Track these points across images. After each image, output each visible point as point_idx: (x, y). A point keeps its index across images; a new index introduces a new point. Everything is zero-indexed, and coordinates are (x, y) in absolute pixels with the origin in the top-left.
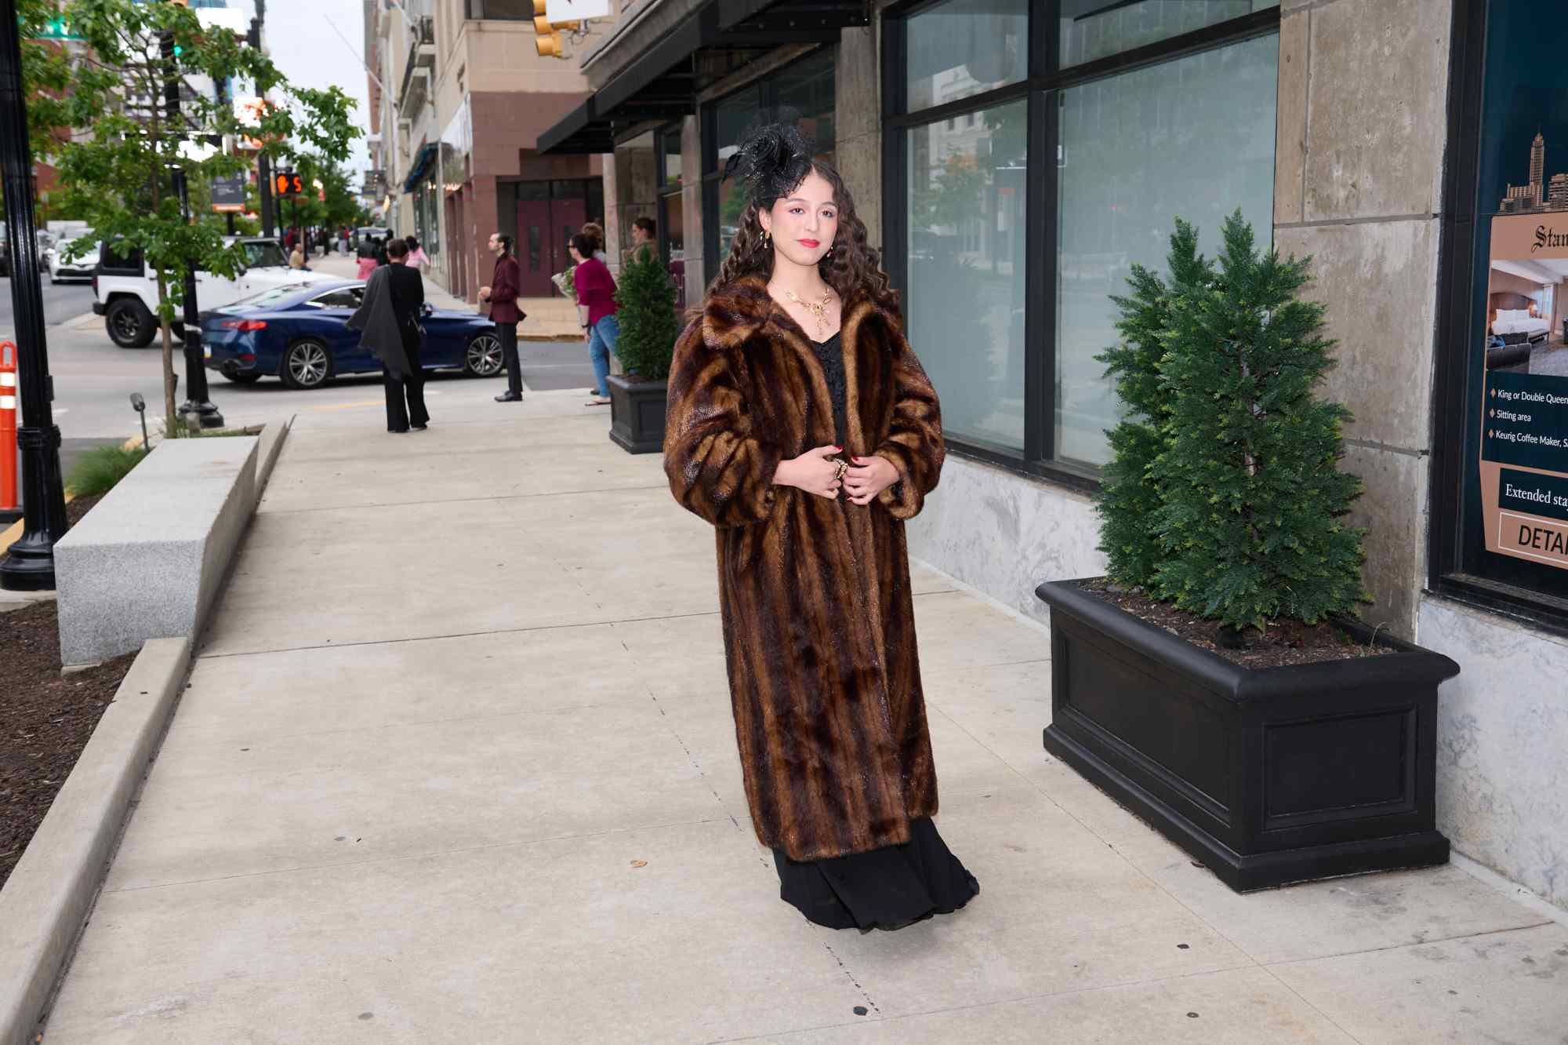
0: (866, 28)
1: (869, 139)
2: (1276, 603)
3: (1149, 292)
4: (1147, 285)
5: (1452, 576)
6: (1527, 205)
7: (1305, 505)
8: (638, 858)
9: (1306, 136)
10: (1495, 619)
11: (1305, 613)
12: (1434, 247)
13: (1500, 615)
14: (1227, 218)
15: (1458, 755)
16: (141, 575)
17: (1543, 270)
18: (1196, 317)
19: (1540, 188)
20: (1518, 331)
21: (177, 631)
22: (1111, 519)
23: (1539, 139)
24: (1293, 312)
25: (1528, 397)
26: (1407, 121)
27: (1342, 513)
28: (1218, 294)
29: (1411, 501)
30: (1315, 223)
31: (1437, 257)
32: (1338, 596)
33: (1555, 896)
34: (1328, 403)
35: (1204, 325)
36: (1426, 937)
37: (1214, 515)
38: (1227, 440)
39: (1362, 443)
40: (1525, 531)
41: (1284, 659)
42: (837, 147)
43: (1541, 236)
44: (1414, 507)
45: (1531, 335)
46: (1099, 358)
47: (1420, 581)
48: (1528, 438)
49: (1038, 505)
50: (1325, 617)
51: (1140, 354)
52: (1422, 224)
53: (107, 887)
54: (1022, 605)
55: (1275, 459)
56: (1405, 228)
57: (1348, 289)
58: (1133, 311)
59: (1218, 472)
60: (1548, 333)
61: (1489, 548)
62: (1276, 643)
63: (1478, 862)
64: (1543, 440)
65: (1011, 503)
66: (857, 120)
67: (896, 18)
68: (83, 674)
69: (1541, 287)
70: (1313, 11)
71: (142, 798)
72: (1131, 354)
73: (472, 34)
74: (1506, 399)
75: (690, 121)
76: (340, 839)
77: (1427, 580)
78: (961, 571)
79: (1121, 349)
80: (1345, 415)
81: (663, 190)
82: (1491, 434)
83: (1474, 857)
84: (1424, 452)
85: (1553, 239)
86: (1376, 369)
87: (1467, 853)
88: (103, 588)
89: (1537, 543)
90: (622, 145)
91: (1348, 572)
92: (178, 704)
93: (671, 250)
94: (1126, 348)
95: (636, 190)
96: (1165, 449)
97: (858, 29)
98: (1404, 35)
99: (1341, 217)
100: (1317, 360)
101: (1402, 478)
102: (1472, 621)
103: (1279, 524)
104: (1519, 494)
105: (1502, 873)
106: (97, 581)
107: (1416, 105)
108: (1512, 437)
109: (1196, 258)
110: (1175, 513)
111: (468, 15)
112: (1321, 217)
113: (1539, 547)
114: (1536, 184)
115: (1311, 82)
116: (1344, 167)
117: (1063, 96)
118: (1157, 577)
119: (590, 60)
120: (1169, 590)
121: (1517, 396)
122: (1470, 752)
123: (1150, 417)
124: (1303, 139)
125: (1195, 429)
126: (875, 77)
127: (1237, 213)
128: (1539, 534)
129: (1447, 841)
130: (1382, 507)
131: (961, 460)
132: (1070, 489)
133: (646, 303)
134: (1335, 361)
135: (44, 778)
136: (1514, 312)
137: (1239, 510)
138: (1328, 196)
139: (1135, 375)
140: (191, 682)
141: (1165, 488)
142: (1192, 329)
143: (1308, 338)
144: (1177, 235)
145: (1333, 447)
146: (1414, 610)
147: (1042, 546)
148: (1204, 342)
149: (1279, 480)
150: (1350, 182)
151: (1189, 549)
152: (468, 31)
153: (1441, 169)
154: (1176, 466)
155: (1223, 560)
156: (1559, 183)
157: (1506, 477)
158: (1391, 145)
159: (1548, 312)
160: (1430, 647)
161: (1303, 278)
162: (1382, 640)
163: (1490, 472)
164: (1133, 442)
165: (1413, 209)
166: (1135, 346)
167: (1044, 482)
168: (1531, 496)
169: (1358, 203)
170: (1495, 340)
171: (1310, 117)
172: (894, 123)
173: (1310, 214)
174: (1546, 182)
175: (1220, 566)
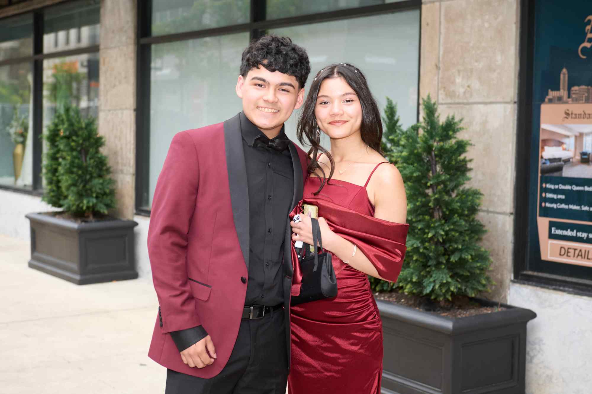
5: (525, 272)
6: (560, 99)
9: (439, 62)
10: (552, 291)
12: (515, 117)
13: (555, 289)
15: (532, 358)
17: (570, 130)
19: (566, 93)
20: (557, 157)
23: (564, 70)
25: (562, 187)
26: (499, 58)
29: (505, 237)
30: (445, 104)
31: (516, 121)
37: (427, 244)
40: (563, 249)
42: (102, 50)
43: (568, 114)
44: (507, 240)
45: (563, 159)
47: (509, 276)
48: (563, 206)
52: (509, 106)
56: (500, 108)
60: (572, 158)
61: (543, 258)
64: (571, 207)
66: (118, 36)
69: (568, 137)
70: (442, 3)
74: (551, 188)
77: (512, 275)
82: (543, 204)
84: (511, 214)
85: (573, 115)
86: (484, 174)
89: (569, 254)
98: (496, 18)
99: (461, 101)
100: (464, 168)
101: (500, 226)
102: (540, 293)
103: (460, 247)
104: (559, 232)
107: (503, 51)
108: (554, 206)
112: (449, 101)
113: (569, 256)
114: (564, 91)
115: (442, 36)
116: (463, 78)
121: (556, 187)
122: (539, 356)
124: (437, 63)
128: (570, 250)
134: (472, 169)
136: (554, 148)
138: (453, 91)
145: (473, 210)
146: (507, 290)
150: (467, 85)
156: (576, 90)
157: (552, 224)
158: (490, 69)
159: (572, 148)
161: (460, 128)
162: (502, 305)
163: (543, 223)
165: (503, 98)
168: (565, 233)
169: (471, 95)
170: (544, 161)
171: (441, 53)
172: (144, 41)
173: (443, 99)
174: (569, 90)
175: (428, 270)
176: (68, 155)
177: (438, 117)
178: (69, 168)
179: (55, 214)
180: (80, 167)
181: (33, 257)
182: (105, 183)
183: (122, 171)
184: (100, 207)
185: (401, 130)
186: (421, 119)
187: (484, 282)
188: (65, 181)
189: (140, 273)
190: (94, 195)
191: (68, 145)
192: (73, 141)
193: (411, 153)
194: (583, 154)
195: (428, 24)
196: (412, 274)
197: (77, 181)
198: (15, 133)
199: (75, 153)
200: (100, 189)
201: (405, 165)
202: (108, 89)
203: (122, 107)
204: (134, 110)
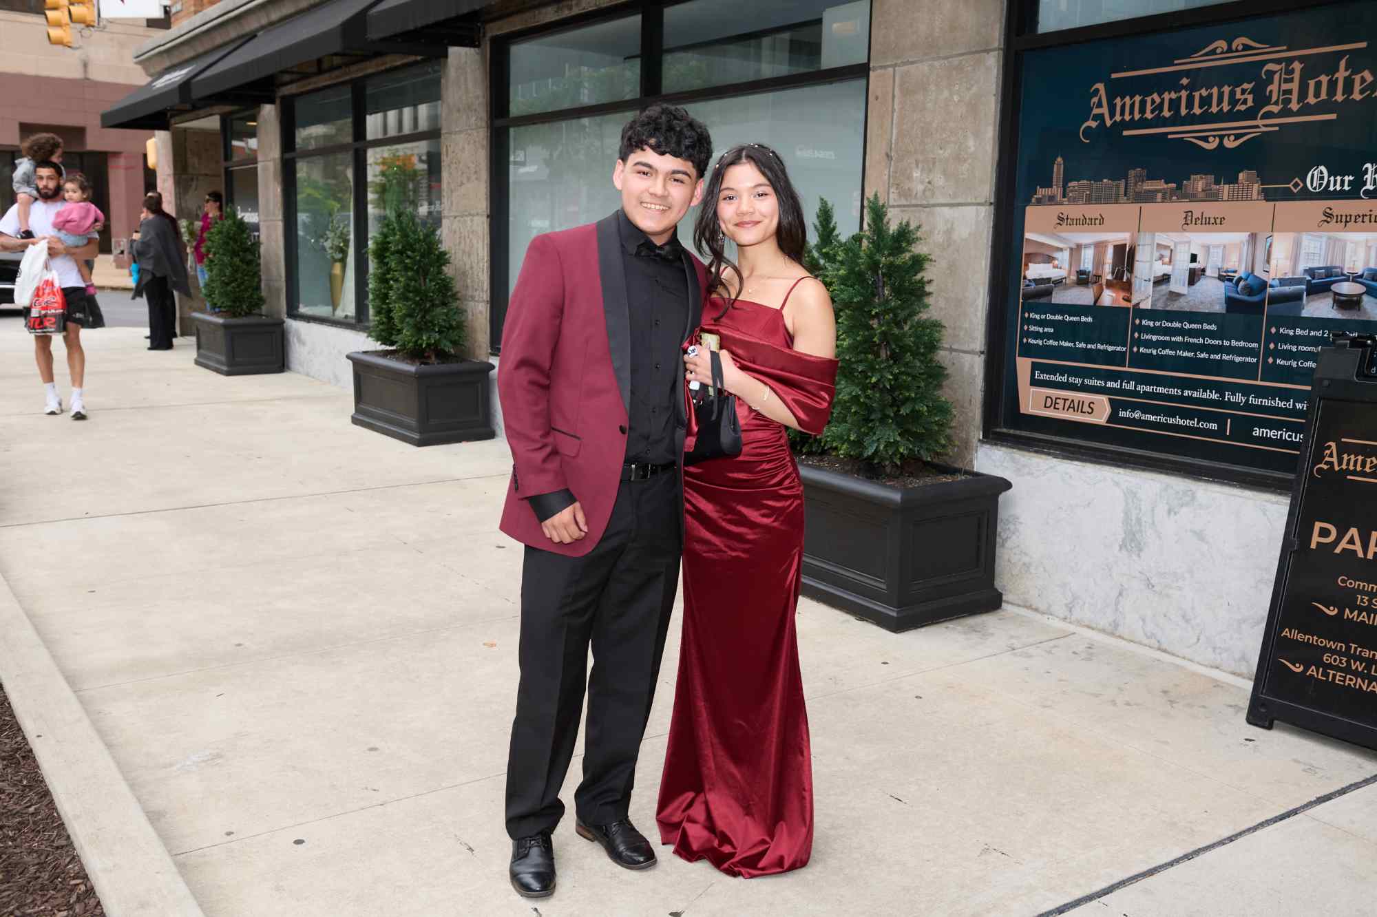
0: (476, 49)
1: (478, 132)
6: (1051, 200)
9: (891, 149)
10: (1031, 454)
12: (990, 224)
13: (1036, 452)
15: (1005, 540)
17: (1063, 240)
19: (1060, 190)
20: (1045, 277)
23: (1059, 159)
24: (913, 259)
25: (1051, 317)
26: (971, 143)
29: (973, 383)
30: (899, 206)
31: (992, 230)
33: (1073, 618)
36: (1014, 647)
37: (869, 391)
40: (1049, 400)
42: (444, 136)
43: (1061, 219)
45: (1053, 279)
47: (977, 434)
48: (1051, 342)
52: (981, 209)
56: (971, 210)
60: (1065, 278)
61: (1022, 411)
63: (1019, 606)
64: (1062, 343)
66: (464, 117)
67: (502, 44)
69: (1061, 250)
70: (897, 68)
74: (1035, 319)
75: (269, 111)
77: (981, 433)
81: (229, 164)
82: (1025, 340)
83: (1016, 602)
84: (981, 353)
85: (1069, 221)
86: (946, 300)
87: (1010, 601)
89: (1057, 406)
90: (177, 125)
91: (948, 426)
93: (240, 213)
98: (968, 89)
99: (922, 203)
100: (921, 292)
101: (966, 369)
102: (1016, 456)
103: (913, 395)
104: (1045, 377)
105: (1036, 610)
107: (976, 133)
108: (1040, 342)
112: (904, 202)
113: (1058, 409)
114: (1058, 187)
115: (895, 114)
116: (923, 170)
119: (148, 52)
121: (1043, 317)
122: (1014, 537)
124: (889, 151)
126: (485, 87)
127: (876, 195)
128: (1058, 401)
129: (1001, 594)
133: (234, 254)
136: (1042, 265)
138: (909, 189)
144: (824, 206)
145: (932, 346)
146: (974, 452)
150: (927, 180)
153: (995, 175)
155: (872, 420)
156: (1074, 187)
157: (1035, 367)
158: (959, 159)
159: (1066, 265)
161: (916, 237)
162: (966, 472)
163: (1023, 365)
165: (976, 198)
168: (1053, 378)
169: (933, 194)
170: (1027, 282)
171: (894, 137)
172: (499, 122)
173: (894, 200)
174: (1065, 186)
175: (870, 425)
176: (402, 276)
177: (888, 223)
178: (403, 293)
179: (385, 354)
180: (417, 291)
181: (357, 410)
182: (451, 313)
183: (473, 297)
184: (445, 345)
185: (838, 242)
186: (866, 227)
187: (943, 442)
188: (399, 310)
190: (437, 330)
191: (402, 262)
192: (408, 257)
193: (851, 271)
194: (1080, 273)
196: (850, 430)
197: (414, 309)
198: (332, 248)
199: (410, 274)
200: (444, 320)
201: (842, 286)
202: (453, 188)
203: (472, 212)
204: (488, 216)
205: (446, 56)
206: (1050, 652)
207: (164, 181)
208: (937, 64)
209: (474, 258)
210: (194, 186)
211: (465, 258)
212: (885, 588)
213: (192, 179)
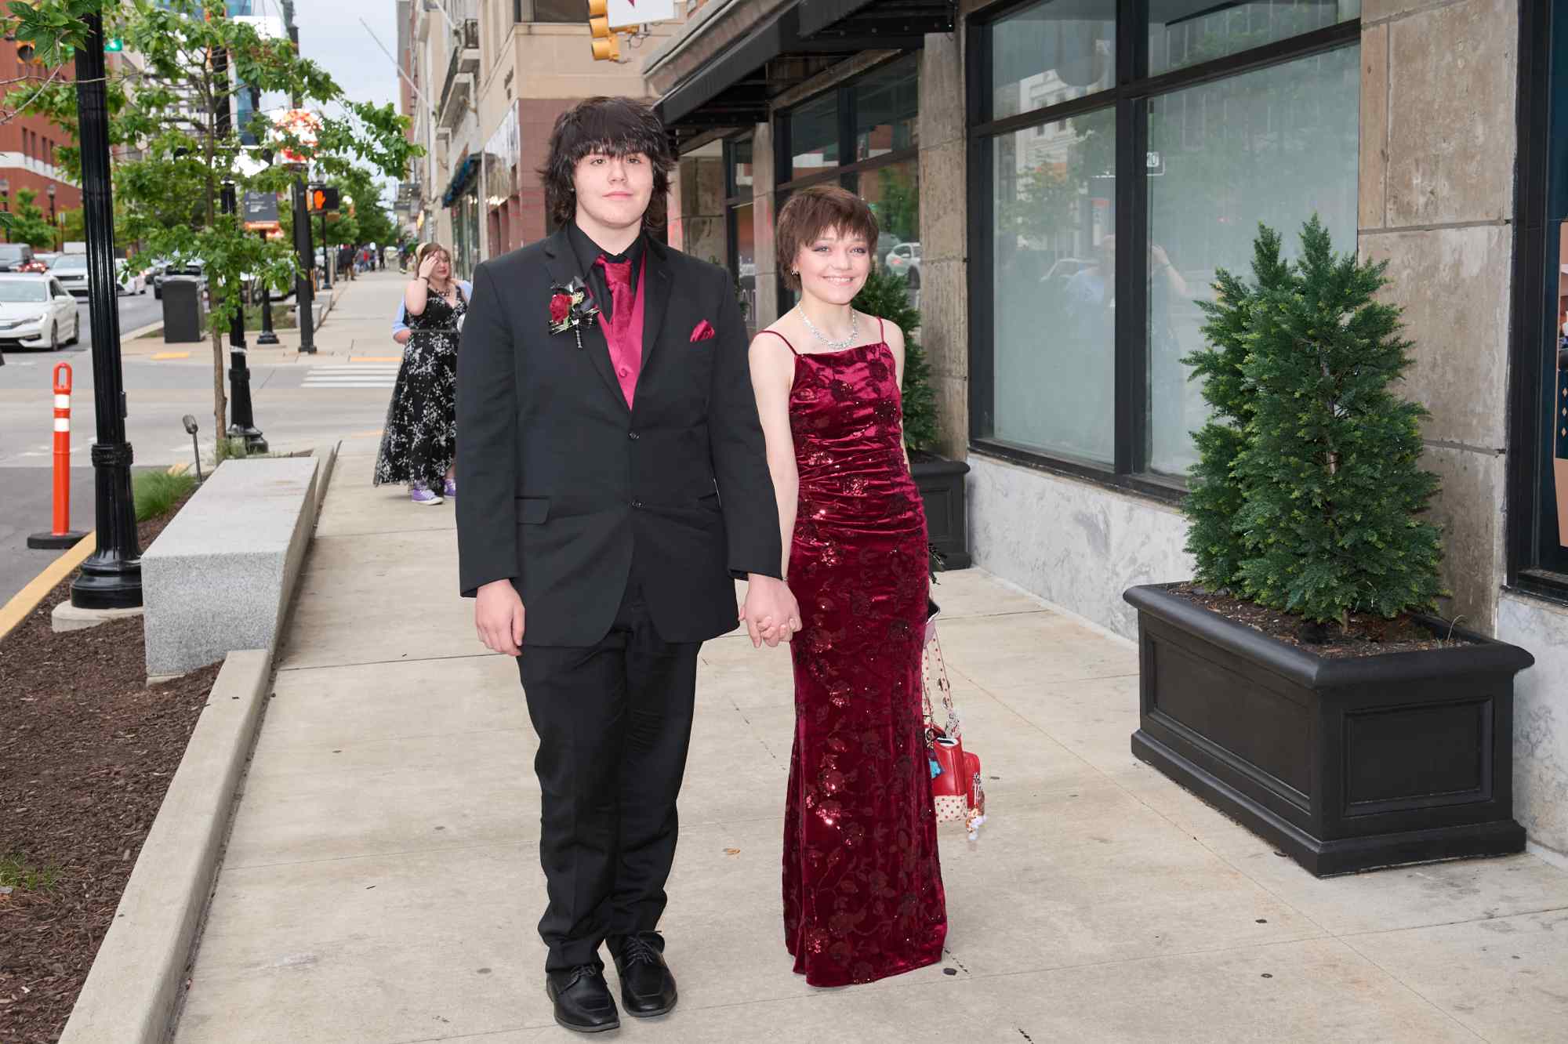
0: (950, 34)
1: (953, 146)
2: (1356, 595)
3: (1233, 297)
4: (1233, 290)
5: (1529, 572)
7: (1384, 502)
8: (731, 847)
9: (1387, 145)
11: (1385, 608)
12: (1508, 253)
14: (1305, 224)
15: (1534, 746)
16: (225, 586)
18: (1276, 318)
21: (257, 644)
22: (1198, 521)
24: (1371, 315)
26: (1479, 130)
27: (1421, 510)
28: (1298, 297)
29: (1489, 499)
30: (1397, 230)
31: (1510, 262)
32: (1416, 590)
34: (1407, 403)
35: (1284, 326)
36: (1496, 913)
37: (1296, 511)
38: (1307, 438)
39: (1441, 443)
41: (1364, 652)
42: (920, 155)
44: (1492, 505)
46: (1185, 361)
47: (1499, 577)
49: (1129, 519)
50: (1405, 611)
51: (1224, 356)
52: (1495, 229)
53: (226, 865)
54: (1112, 623)
55: (1354, 455)
56: (1480, 234)
57: (1429, 293)
58: (1218, 315)
59: (1299, 469)
61: (1563, 543)
62: (1357, 638)
63: (1553, 850)
65: (1101, 517)
66: (940, 126)
67: (982, 23)
68: (168, 685)
70: (1390, 24)
71: (246, 792)
72: (1216, 357)
73: (522, 39)
75: (763, 130)
76: (441, 828)
77: (1505, 576)
78: (1050, 591)
79: (1207, 352)
80: (1421, 412)
81: (731, 201)
82: (1563, 433)
83: (1549, 845)
84: (1501, 451)
86: (1456, 370)
87: (1543, 842)
88: (187, 599)
90: (686, 155)
91: (1427, 568)
92: (265, 711)
93: (741, 264)
94: (1211, 351)
95: (701, 201)
96: (1248, 448)
97: (943, 34)
98: (1475, 49)
99: (1420, 223)
100: (1394, 360)
101: (1481, 476)
102: (1547, 614)
103: (1358, 518)
106: (182, 593)
107: (1487, 116)
109: (1279, 262)
110: (1257, 511)
111: (518, 18)
112: (1401, 223)
115: (1391, 92)
116: (1424, 175)
117: (1152, 103)
118: (1241, 574)
119: (655, 65)
120: (1252, 586)
122: (1546, 741)
123: (1235, 419)
124: (1384, 147)
125: (1276, 427)
126: (960, 83)
127: (1314, 219)
129: (1523, 830)
130: (1463, 506)
131: (1050, 475)
132: (1160, 501)
134: (1414, 361)
135: (154, 770)
137: (1319, 505)
138: (1408, 203)
139: (1220, 377)
140: (275, 690)
141: (1249, 487)
142: (1273, 331)
143: (1385, 340)
144: (1260, 240)
145: (1410, 446)
146: (1493, 606)
147: (1133, 561)
148: (1285, 344)
149: (1357, 475)
150: (1429, 189)
151: (1271, 545)
152: (516, 34)
153: (1512, 177)
154: (1258, 464)
155: (1303, 555)
158: (1466, 155)
160: (1509, 640)
161: (1380, 281)
162: (1458, 635)
164: (1218, 443)
165: (1487, 214)
166: (1221, 350)
167: (1136, 495)
169: (1436, 208)
170: (1565, 341)
171: (1390, 126)
172: (979, 130)
173: (1392, 221)
175: (1302, 562)
182: (916, 396)
183: (950, 371)
189: (976, 557)
195: (1369, 70)
196: (1267, 569)
202: (930, 222)
203: (950, 255)
204: (965, 260)
205: (922, 46)
206: (1549, 927)
207: (674, 226)
208: (1436, 13)
209: (951, 318)
210: (706, 232)
211: (943, 319)
212: (1308, 808)
213: (704, 223)
